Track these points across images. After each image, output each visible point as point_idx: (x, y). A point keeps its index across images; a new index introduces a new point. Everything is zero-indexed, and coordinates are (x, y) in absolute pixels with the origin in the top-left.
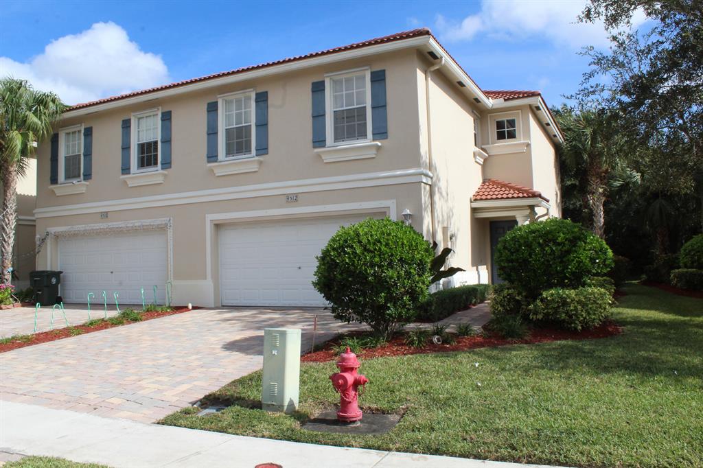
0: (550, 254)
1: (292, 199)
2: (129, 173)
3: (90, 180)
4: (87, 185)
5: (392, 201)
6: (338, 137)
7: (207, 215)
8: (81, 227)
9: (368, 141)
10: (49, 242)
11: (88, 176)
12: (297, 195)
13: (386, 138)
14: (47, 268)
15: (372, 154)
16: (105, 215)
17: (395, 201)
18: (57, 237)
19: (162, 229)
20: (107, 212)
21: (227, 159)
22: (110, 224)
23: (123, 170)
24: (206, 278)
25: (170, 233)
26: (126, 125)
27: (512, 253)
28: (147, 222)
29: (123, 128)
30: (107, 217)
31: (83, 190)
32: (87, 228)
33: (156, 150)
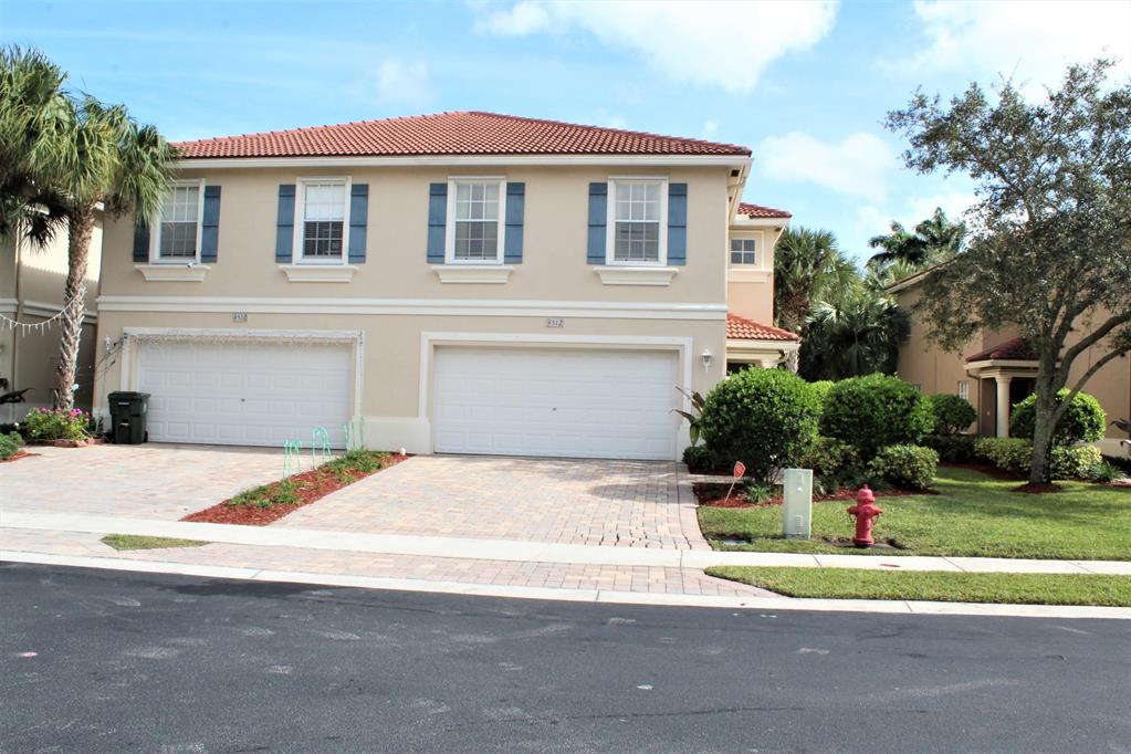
0: (892, 412)
1: (555, 324)
2: (290, 262)
3: (214, 264)
4: (208, 271)
5: (688, 338)
6: (619, 254)
7: (423, 333)
8: (194, 331)
9: (661, 264)
10: (126, 348)
11: (210, 256)
12: (562, 319)
13: (684, 264)
14: (120, 387)
15: (666, 281)
16: (239, 318)
17: (691, 339)
18: (142, 342)
19: (347, 346)
20: (246, 314)
21: (456, 261)
22: (248, 330)
23: (278, 256)
24: (417, 416)
25: (360, 352)
26: (287, 193)
27: (852, 409)
28: (319, 333)
29: (280, 196)
30: (245, 320)
31: (201, 277)
32: (207, 334)
33: (340, 235)
